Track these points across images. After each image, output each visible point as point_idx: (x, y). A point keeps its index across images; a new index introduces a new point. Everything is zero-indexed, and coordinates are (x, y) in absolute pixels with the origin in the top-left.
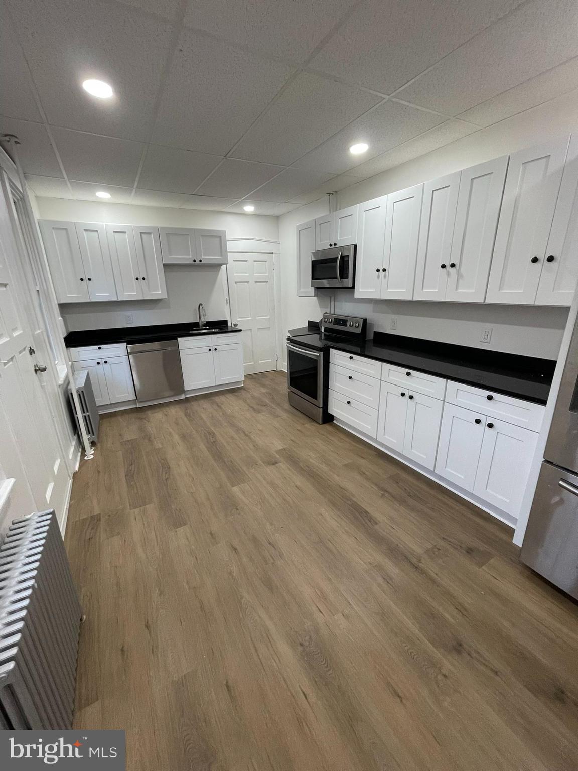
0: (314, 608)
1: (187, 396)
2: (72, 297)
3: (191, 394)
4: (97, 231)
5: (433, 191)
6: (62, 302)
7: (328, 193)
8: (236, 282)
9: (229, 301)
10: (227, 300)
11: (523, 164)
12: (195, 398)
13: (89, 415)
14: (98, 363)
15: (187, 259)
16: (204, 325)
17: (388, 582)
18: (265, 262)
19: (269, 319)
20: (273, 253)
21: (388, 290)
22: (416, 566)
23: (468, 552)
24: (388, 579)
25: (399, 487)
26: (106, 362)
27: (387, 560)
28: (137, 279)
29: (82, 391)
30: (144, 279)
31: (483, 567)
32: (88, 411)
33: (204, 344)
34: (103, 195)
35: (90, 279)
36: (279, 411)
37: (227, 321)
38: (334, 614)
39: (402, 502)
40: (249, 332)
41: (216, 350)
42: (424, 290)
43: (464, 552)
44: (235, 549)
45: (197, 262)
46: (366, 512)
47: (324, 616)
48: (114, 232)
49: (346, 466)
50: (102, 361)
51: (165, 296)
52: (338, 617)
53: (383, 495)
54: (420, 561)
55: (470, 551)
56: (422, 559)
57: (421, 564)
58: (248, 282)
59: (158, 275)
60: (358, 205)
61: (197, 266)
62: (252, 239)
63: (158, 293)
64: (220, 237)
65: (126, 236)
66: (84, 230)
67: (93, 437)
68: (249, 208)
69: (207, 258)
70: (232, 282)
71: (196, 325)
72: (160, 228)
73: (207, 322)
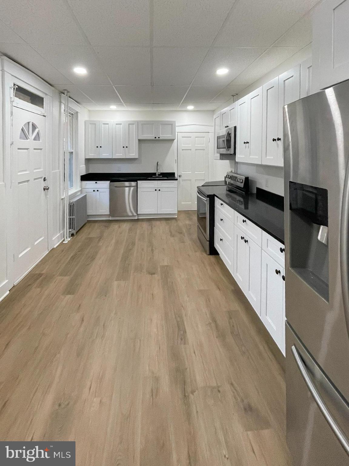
0: (89, 384)
1: (139, 218)
2: (91, 156)
3: (142, 217)
4: (108, 124)
5: (267, 90)
6: (87, 158)
7: (232, 95)
8: (183, 150)
9: (177, 161)
10: (176, 161)
11: (308, 68)
12: (143, 220)
13: (74, 218)
14: (94, 191)
15: (151, 136)
16: (159, 175)
17: (152, 395)
18: (203, 138)
19: (205, 173)
20: (209, 132)
21: (251, 157)
22: (187, 394)
23: (245, 409)
24: (155, 393)
25: (229, 323)
26: (98, 191)
27: (167, 377)
28: (124, 147)
29: (74, 204)
30: (127, 147)
31: (249, 433)
32: (74, 216)
33: (153, 186)
34: (113, 107)
35: (101, 147)
36: (187, 239)
37: (175, 173)
38: (97, 396)
39: (221, 336)
40: (189, 181)
41: (159, 190)
42: (267, 157)
43: (242, 406)
44: (83, 320)
45: (157, 138)
46: (185, 332)
47: (89, 393)
48: (116, 124)
49: (200, 291)
50: (96, 190)
51: (137, 157)
52: (97, 400)
53: (210, 324)
54: (193, 392)
55: (249, 409)
56: (196, 392)
57: (191, 395)
58: (191, 150)
59: (135, 145)
60: (236, 102)
61: (157, 140)
62: (195, 125)
63: (134, 154)
64: (172, 124)
65: (122, 125)
66: (103, 124)
67: (74, 231)
68: (190, 107)
69: (163, 136)
70: (180, 150)
71: (155, 174)
72: (139, 121)
73: (161, 173)
